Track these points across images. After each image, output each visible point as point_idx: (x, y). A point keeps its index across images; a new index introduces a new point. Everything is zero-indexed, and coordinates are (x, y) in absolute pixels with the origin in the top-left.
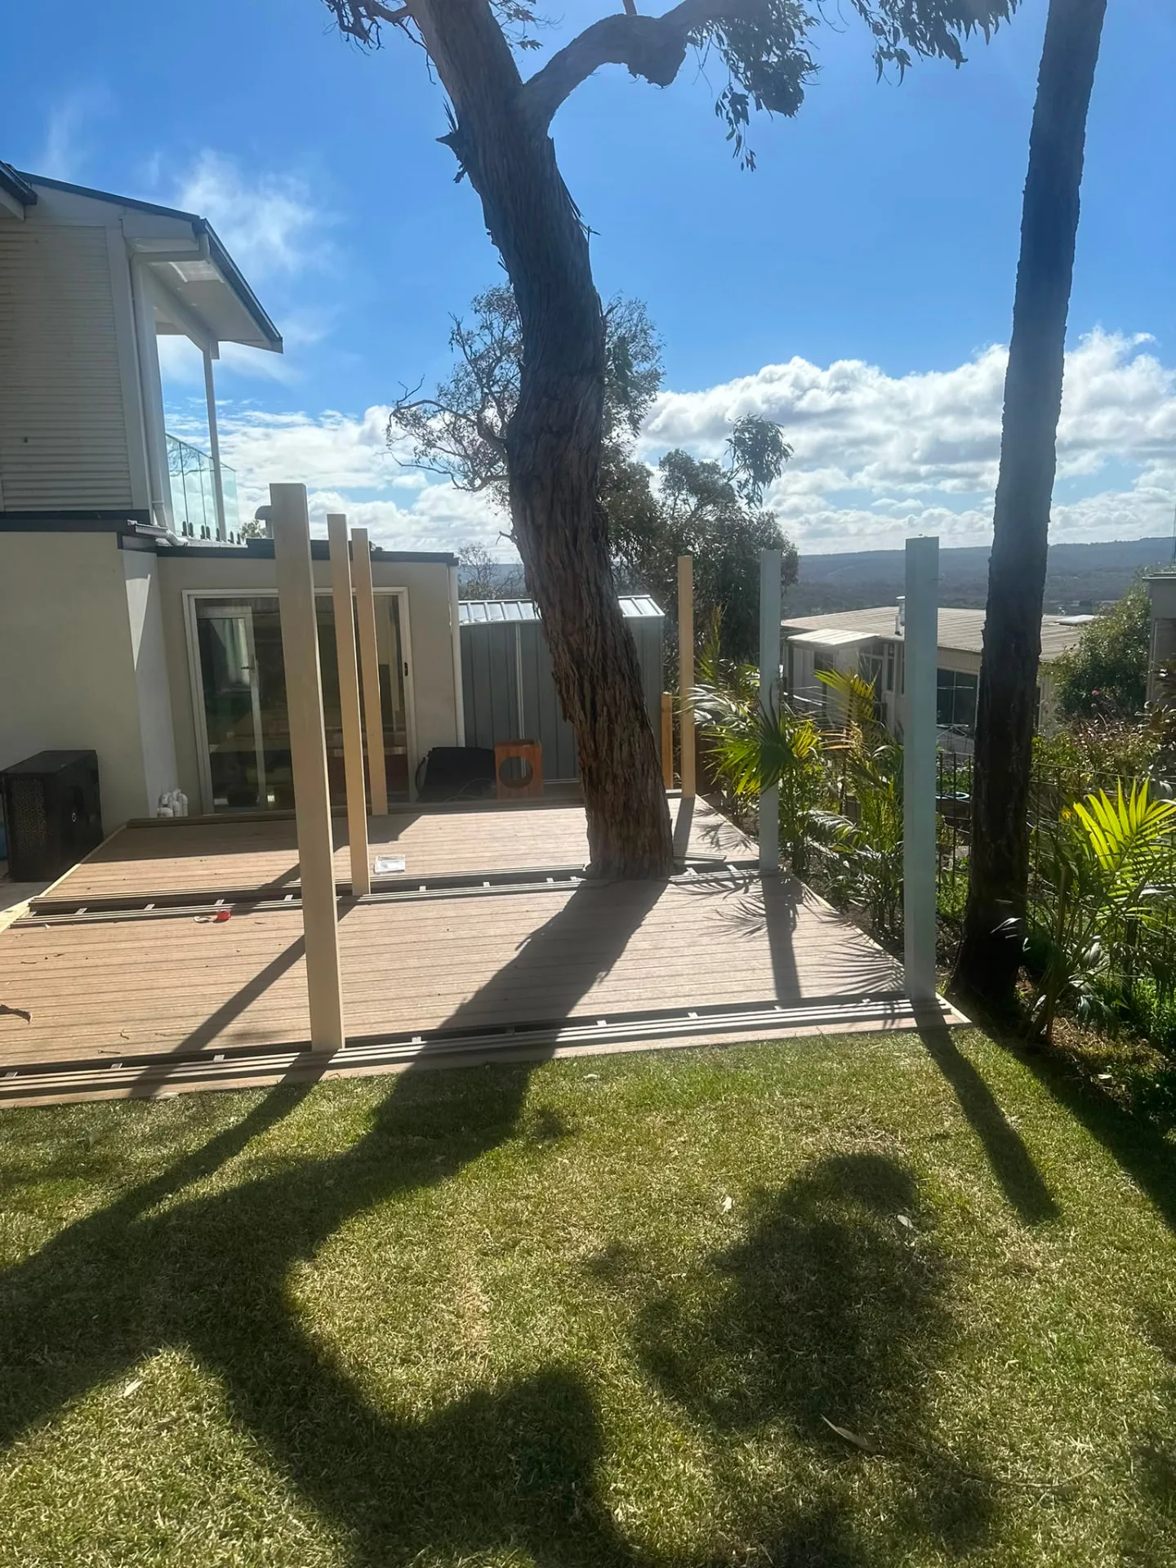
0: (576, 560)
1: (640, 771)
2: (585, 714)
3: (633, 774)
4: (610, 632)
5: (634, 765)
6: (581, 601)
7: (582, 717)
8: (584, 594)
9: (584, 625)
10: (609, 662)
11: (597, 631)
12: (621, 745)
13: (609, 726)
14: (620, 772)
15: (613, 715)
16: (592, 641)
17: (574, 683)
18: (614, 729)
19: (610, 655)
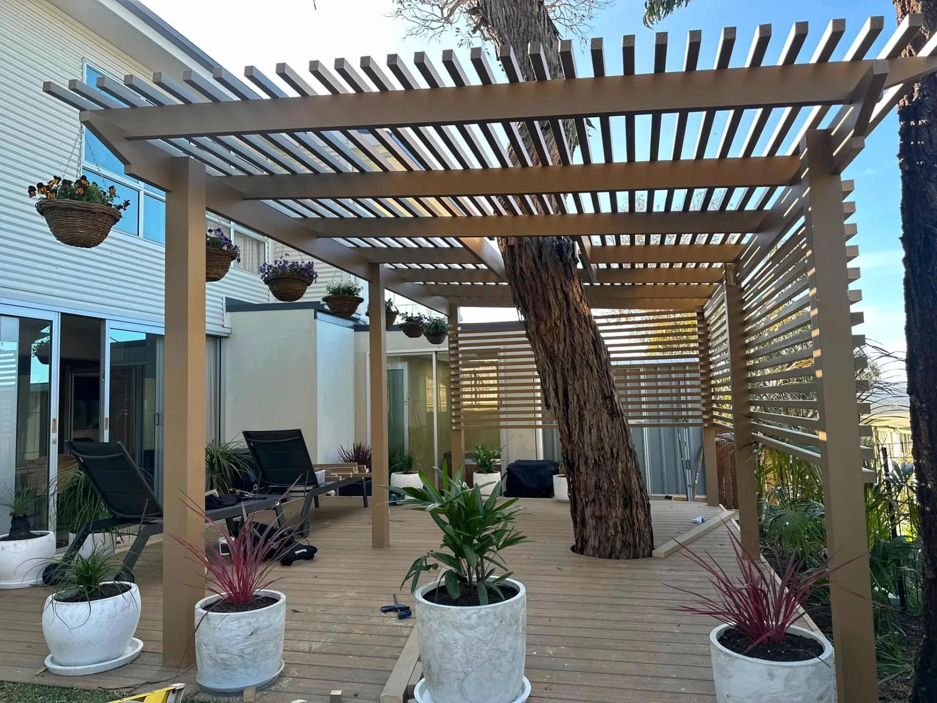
0: (542, 271)
1: (609, 455)
2: (558, 401)
3: (603, 456)
4: (577, 331)
5: (603, 448)
6: (550, 304)
7: (556, 405)
8: (552, 299)
9: (553, 325)
10: (577, 356)
11: (565, 330)
12: (590, 430)
13: (579, 413)
14: (590, 454)
15: (582, 403)
16: (561, 338)
17: (549, 376)
18: (583, 416)
19: (579, 350)
